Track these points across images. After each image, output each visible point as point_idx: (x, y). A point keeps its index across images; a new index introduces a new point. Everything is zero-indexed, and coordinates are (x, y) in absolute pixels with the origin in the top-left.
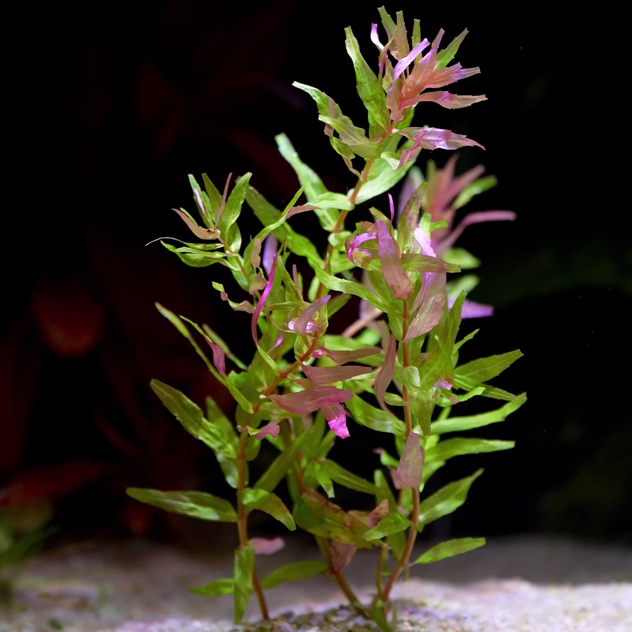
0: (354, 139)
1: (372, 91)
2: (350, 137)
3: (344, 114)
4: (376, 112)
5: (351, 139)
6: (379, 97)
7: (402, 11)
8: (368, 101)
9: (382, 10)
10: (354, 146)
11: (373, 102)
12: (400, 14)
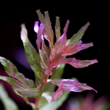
0: (22, 88)
1: (34, 58)
2: (19, 87)
4: (37, 70)
5: (20, 88)
6: (38, 62)
7: (47, 11)
8: (32, 64)
9: (38, 12)
10: (23, 92)
11: (35, 65)
12: (46, 13)
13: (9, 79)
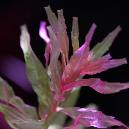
0: (21, 119)
1: (39, 76)
2: (17, 118)
3: (17, 94)
4: (42, 94)
5: (18, 119)
6: (45, 82)
7: (62, 10)
8: (36, 85)
9: (48, 9)
10: (22, 125)
11: (40, 85)
12: (60, 12)
13: (2, 107)
